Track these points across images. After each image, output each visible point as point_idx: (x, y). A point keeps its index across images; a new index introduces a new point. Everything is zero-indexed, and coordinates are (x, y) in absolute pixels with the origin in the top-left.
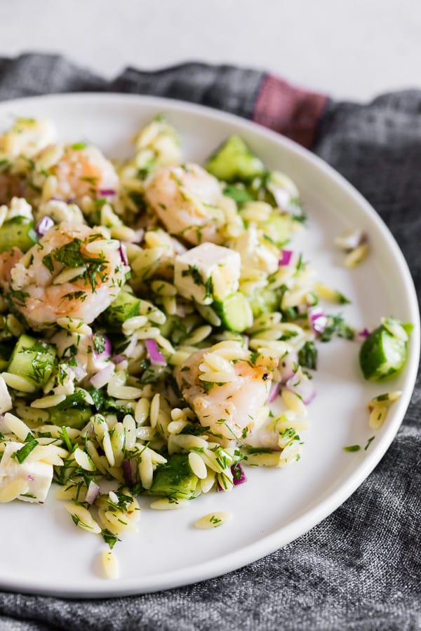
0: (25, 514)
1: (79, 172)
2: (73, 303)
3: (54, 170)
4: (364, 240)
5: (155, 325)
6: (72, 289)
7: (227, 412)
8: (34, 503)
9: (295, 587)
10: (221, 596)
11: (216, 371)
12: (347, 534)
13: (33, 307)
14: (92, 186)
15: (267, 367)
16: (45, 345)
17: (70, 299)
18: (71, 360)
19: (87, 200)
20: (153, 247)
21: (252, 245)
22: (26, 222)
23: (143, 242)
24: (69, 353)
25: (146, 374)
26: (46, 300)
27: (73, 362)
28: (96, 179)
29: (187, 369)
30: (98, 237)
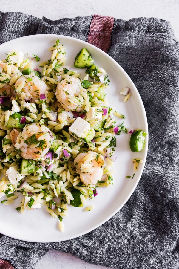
4: (129, 92)
6: (36, 150)
7: (90, 182)
12: (128, 205)
13: (24, 156)
14: (37, 93)
15: (102, 163)
16: (31, 163)
17: (36, 154)
18: (40, 167)
19: (36, 101)
20: (61, 123)
21: (93, 115)
22: (17, 119)
23: (57, 118)
24: (39, 163)
25: (64, 160)
26: (28, 153)
27: (41, 167)
28: (38, 91)
29: (77, 164)
30: (41, 133)
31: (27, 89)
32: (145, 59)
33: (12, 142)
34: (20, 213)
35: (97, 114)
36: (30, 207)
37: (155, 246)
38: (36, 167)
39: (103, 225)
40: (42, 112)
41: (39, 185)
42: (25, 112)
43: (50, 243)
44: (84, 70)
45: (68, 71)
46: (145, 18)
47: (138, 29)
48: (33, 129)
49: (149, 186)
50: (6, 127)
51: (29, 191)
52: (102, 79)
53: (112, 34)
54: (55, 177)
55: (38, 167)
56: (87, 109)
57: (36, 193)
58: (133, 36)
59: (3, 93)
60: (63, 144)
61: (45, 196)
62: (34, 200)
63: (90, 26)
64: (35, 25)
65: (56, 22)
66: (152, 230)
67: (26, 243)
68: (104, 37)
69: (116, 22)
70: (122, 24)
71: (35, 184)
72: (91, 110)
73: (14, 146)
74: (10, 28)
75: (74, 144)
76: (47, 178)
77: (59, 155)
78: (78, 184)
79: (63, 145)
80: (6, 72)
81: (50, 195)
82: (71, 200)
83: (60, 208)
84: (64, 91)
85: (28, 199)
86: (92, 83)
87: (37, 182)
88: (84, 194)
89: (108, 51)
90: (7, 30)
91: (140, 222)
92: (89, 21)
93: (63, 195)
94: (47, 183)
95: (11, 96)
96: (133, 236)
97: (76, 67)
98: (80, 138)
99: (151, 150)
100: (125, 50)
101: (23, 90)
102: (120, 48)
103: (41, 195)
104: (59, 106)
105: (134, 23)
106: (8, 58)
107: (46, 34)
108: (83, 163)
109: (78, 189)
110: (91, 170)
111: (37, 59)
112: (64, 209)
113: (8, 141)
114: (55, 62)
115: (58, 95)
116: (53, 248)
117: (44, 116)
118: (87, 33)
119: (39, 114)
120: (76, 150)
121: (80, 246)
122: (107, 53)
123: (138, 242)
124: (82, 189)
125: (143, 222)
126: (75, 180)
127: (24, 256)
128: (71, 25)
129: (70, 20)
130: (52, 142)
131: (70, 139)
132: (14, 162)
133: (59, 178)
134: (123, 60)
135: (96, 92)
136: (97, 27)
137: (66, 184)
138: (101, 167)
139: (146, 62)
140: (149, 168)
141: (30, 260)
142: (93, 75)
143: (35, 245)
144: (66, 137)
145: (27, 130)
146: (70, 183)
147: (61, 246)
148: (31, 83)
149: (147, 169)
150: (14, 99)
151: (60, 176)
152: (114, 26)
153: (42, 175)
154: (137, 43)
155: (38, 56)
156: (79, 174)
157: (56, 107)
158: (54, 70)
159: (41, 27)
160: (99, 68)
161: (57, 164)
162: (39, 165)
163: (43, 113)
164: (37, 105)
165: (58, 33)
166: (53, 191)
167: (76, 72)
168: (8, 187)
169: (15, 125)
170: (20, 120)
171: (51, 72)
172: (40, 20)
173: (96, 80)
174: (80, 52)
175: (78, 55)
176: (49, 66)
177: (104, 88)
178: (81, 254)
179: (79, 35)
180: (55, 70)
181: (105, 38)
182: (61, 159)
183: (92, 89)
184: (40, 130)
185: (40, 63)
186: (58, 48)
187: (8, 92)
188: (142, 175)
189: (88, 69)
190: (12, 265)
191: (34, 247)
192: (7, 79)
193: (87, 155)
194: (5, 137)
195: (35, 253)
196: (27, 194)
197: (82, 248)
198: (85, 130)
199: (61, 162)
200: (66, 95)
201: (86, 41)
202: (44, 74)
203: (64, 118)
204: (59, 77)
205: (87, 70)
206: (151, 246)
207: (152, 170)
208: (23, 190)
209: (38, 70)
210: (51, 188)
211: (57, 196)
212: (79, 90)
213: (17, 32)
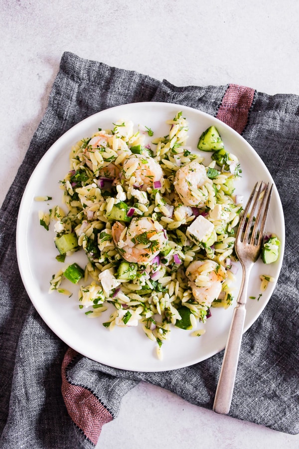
2: (144, 258)
6: (144, 252)
7: (205, 299)
13: (127, 258)
14: (151, 180)
15: (223, 277)
16: (133, 267)
17: (143, 256)
18: (143, 273)
19: (149, 189)
20: (177, 221)
21: (219, 215)
22: (123, 210)
23: (173, 214)
24: (142, 268)
25: (173, 268)
26: (133, 254)
27: (145, 274)
28: (153, 176)
29: (190, 274)
30: (154, 231)
31: (138, 173)
32: (291, 149)
33: (112, 238)
34: (109, 330)
35: (223, 214)
36: (125, 324)
37: (279, 386)
38: (138, 273)
39: (213, 356)
40: (155, 203)
41: (137, 297)
42: (132, 201)
43: (144, 373)
44: (210, 154)
45: (190, 153)
46: (295, 95)
47: (286, 109)
48: (144, 225)
49: (279, 311)
50: (107, 218)
51: (124, 303)
52: (232, 168)
53: (250, 111)
54: (160, 288)
55: (141, 273)
56: (212, 206)
57: (133, 306)
58: (278, 118)
59: (105, 174)
60: (176, 247)
61: (144, 310)
62: (131, 315)
63: (223, 98)
64: (150, 88)
65: (181, 90)
66: (277, 365)
67: (112, 370)
68: (239, 113)
69: (257, 96)
70: (265, 100)
71: (132, 294)
72: (216, 208)
73: (114, 244)
74: (118, 89)
75: (188, 249)
76: (150, 289)
77: (168, 261)
78: (189, 300)
79: (176, 249)
80: (111, 147)
81: (151, 310)
82: (177, 320)
83: (162, 329)
84: (186, 181)
85: (123, 312)
86: (220, 173)
87: (135, 292)
88: (195, 314)
89: (243, 132)
90: (115, 91)
91: (262, 354)
92: (224, 92)
93: (168, 313)
94: (149, 295)
95: (115, 178)
96: (250, 371)
97: (200, 149)
98: (200, 243)
99: (285, 266)
100: (265, 133)
101: (134, 174)
102: (259, 131)
103: (140, 310)
104: (176, 199)
105: (281, 100)
106: (114, 129)
107: (167, 102)
108: (200, 275)
109: (187, 306)
110: (209, 284)
111: (150, 133)
112: (166, 331)
113: (108, 237)
114: (175, 139)
115: (178, 184)
116: (147, 380)
117: (157, 210)
118: (217, 106)
119: (151, 206)
120: (189, 256)
121: (182, 380)
122: (241, 135)
123: (257, 379)
124: (194, 308)
125: (266, 355)
126: (186, 294)
127: (109, 386)
128: (200, 94)
129: (200, 88)
130: (165, 244)
131: (186, 242)
132: (110, 264)
133: (165, 290)
134: (262, 146)
135: (224, 184)
136: (231, 99)
137: (173, 299)
138: (222, 282)
139: (292, 153)
140: (281, 289)
141: (116, 391)
142: (221, 162)
143: (124, 373)
144: (180, 239)
145: (137, 226)
146: (178, 298)
147: (156, 379)
148: (145, 167)
149: (278, 290)
150: (118, 183)
151: (167, 287)
152: (253, 100)
153: (144, 284)
154: (282, 127)
155: (152, 130)
156: (191, 287)
157: (171, 199)
158: (171, 150)
159: (160, 92)
160: (230, 154)
161: (164, 271)
162: (142, 270)
163: (156, 205)
164: (149, 195)
165: (181, 102)
166: (155, 306)
167: (200, 155)
168: (98, 295)
169: (120, 217)
170: (127, 211)
171: (167, 152)
172: (158, 82)
173: (225, 169)
174: (208, 131)
175: (205, 134)
176: (165, 144)
177: (233, 180)
178: (182, 390)
179: (207, 108)
180: (173, 152)
181: (241, 114)
182: (170, 266)
183: (219, 181)
184: (154, 228)
185: (153, 139)
186: (180, 123)
187: (112, 174)
188: (272, 297)
189: (215, 154)
190: (95, 395)
191: (122, 376)
192: (113, 156)
193: (206, 265)
194: (102, 231)
195: (123, 383)
196: (122, 307)
197: (185, 383)
198: (207, 232)
199: (169, 270)
200: (188, 187)
201: (215, 117)
202: (158, 154)
203: (183, 214)
204: (178, 161)
205: (213, 155)
206: (274, 385)
207: (284, 291)
208: (116, 300)
209: (149, 147)
210: (153, 302)
211: (160, 313)
212: (203, 181)
213: (127, 95)
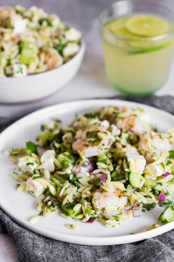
0: (29, 197)
1: (130, 123)
2: (84, 147)
3: (123, 119)
5: (108, 169)
6: (87, 143)
7: (99, 198)
8: (32, 195)
9: (72, 254)
10: (51, 244)
11: (107, 187)
